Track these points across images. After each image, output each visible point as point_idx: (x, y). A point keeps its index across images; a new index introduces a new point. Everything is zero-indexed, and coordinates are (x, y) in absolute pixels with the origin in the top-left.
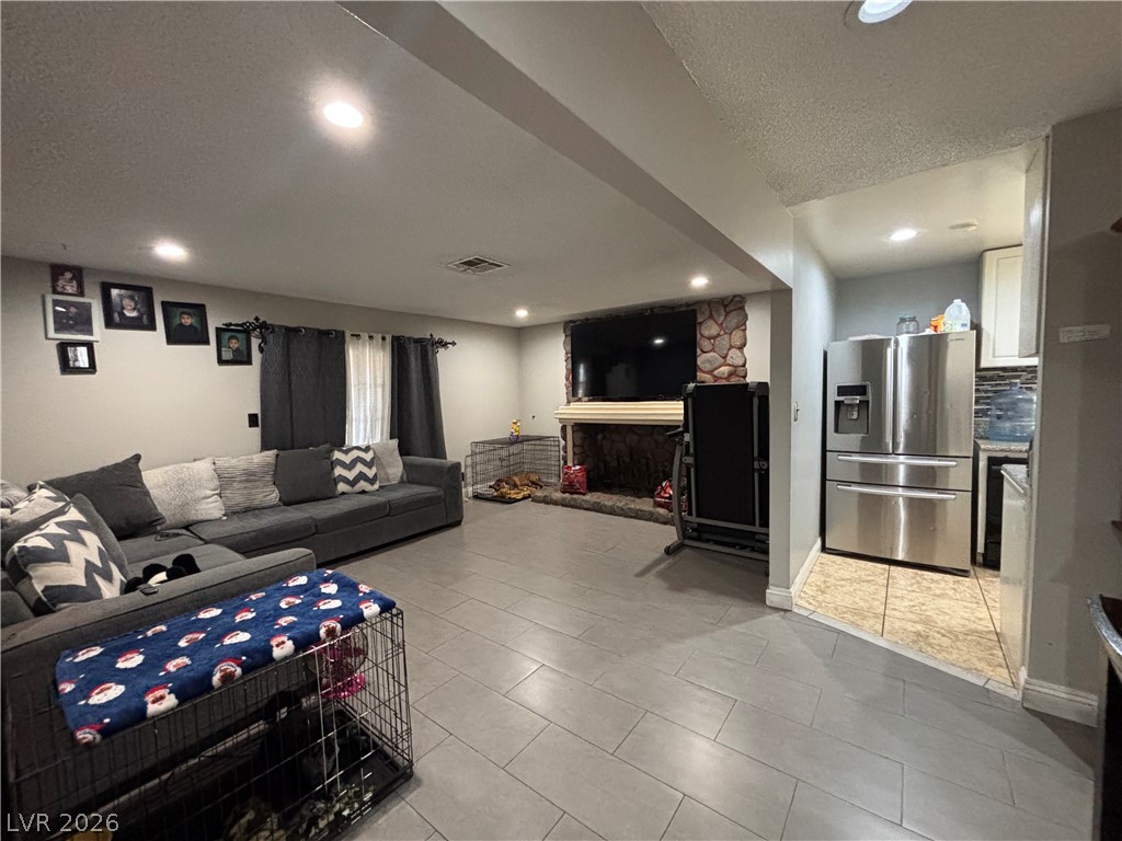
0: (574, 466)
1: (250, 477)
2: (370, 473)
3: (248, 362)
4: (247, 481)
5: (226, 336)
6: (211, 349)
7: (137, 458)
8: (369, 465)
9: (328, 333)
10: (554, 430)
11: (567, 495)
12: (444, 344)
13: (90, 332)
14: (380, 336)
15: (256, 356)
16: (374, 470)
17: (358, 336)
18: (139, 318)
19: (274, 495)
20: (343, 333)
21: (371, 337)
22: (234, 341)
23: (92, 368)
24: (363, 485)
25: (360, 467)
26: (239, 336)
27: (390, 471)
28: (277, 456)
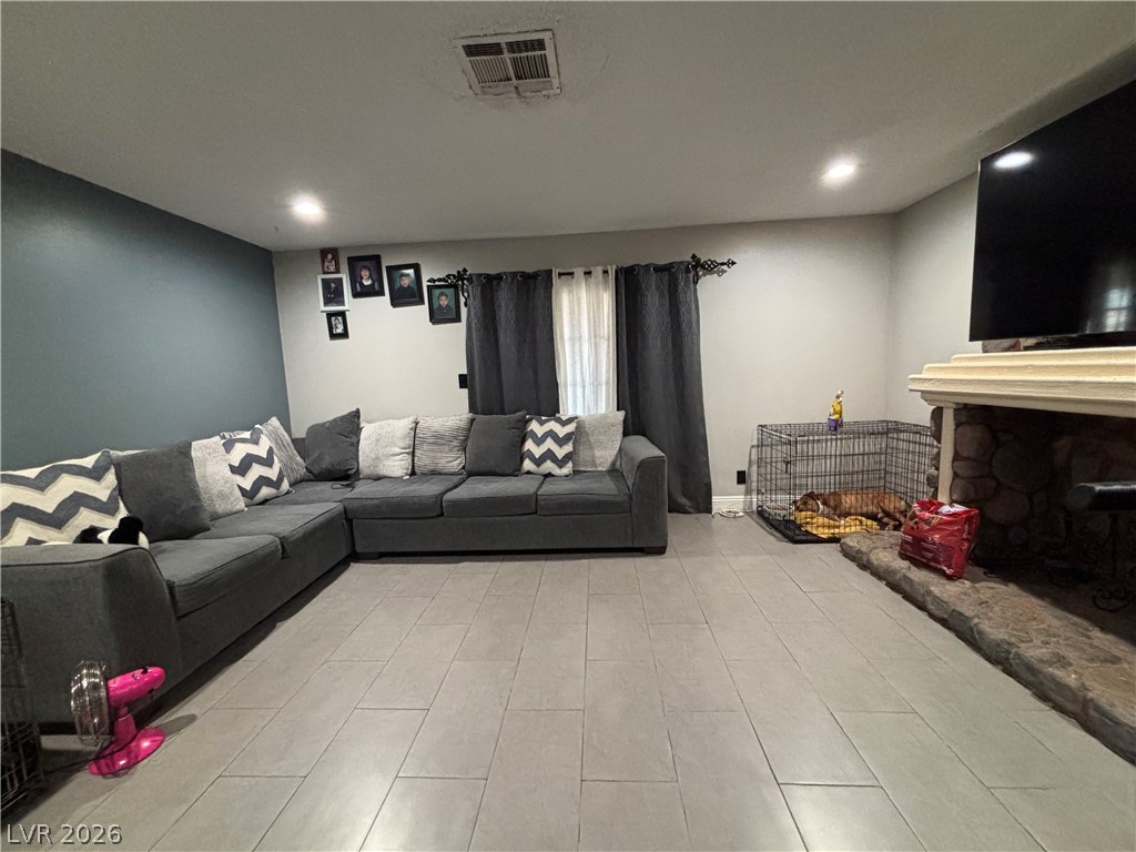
0: (952, 503)
1: (439, 439)
2: (560, 453)
3: (457, 319)
4: (434, 443)
5: (437, 292)
6: (424, 309)
7: (358, 411)
8: (561, 442)
9: (535, 276)
10: (922, 414)
11: (905, 564)
12: (712, 268)
13: (343, 303)
14: (600, 269)
15: (464, 311)
16: (568, 448)
17: (572, 274)
18: (372, 285)
19: (458, 461)
20: (549, 273)
21: (588, 273)
22: (443, 298)
23: (345, 335)
24: (549, 466)
25: (549, 444)
26: (450, 292)
27: (598, 453)
28: (472, 421)
